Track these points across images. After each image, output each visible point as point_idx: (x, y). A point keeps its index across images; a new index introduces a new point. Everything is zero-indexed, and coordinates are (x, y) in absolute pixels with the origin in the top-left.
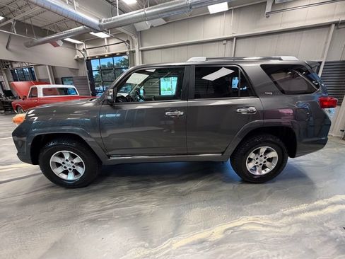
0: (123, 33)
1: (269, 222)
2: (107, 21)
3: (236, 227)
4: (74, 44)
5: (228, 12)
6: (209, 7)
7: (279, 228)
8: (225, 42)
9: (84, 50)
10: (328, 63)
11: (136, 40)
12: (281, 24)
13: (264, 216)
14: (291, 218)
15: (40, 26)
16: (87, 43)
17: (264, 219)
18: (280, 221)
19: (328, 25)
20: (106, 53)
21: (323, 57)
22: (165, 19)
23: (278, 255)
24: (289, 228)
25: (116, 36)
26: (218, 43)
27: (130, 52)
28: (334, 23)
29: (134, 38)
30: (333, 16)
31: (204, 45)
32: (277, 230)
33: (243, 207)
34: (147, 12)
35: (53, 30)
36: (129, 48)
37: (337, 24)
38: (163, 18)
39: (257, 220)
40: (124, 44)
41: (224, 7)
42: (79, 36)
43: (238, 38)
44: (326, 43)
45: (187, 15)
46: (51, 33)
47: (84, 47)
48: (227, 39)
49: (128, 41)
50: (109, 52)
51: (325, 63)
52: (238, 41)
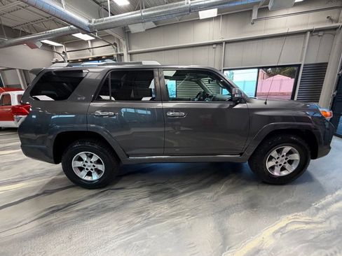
0: (110, 35)
1: (307, 218)
2: (99, 22)
3: (282, 228)
4: (52, 47)
5: (217, 18)
6: (200, 12)
7: (321, 223)
8: (214, 46)
9: (64, 52)
10: (307, 65)
11: (124, 43)
12: (265, 30)
13: (301, 213)
14: (325, 211)
15: (11, 25)
16: (67, 45)
17: (303, 216)
18: (318, 216)
19: (304, 33)
20: (91, 56)
21: (301, 60)
22: (155, 23)
23: (336, 252)
24: (328, 222)
25: (104, 38)
26: (207, 47)
27: (117, 55)
28: (309, 30)
29: (121, 40)
30: (307, 24)
31: (194, 48)
32: (320, 226)
33: (277, 206)
34: (143, 14)
35: (28, 31)
36: (117, 51)
37: (311, 31)
38: (154, 22)
39: (296, 218)
40: (111, 46)
41: (213, 13)
42: (59, 38)
43: (227, 42)
44: (303, 48)
45: (177, 19)
46: (25, 34)
47: (63, 49)
48: (217, 44)
49: (115, 44)
50: (93, 55)
51: (304, 65)
52: (227, 45)
